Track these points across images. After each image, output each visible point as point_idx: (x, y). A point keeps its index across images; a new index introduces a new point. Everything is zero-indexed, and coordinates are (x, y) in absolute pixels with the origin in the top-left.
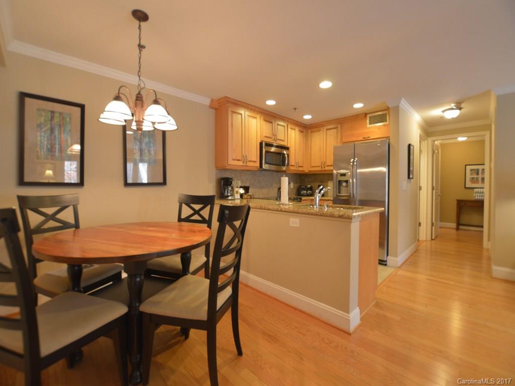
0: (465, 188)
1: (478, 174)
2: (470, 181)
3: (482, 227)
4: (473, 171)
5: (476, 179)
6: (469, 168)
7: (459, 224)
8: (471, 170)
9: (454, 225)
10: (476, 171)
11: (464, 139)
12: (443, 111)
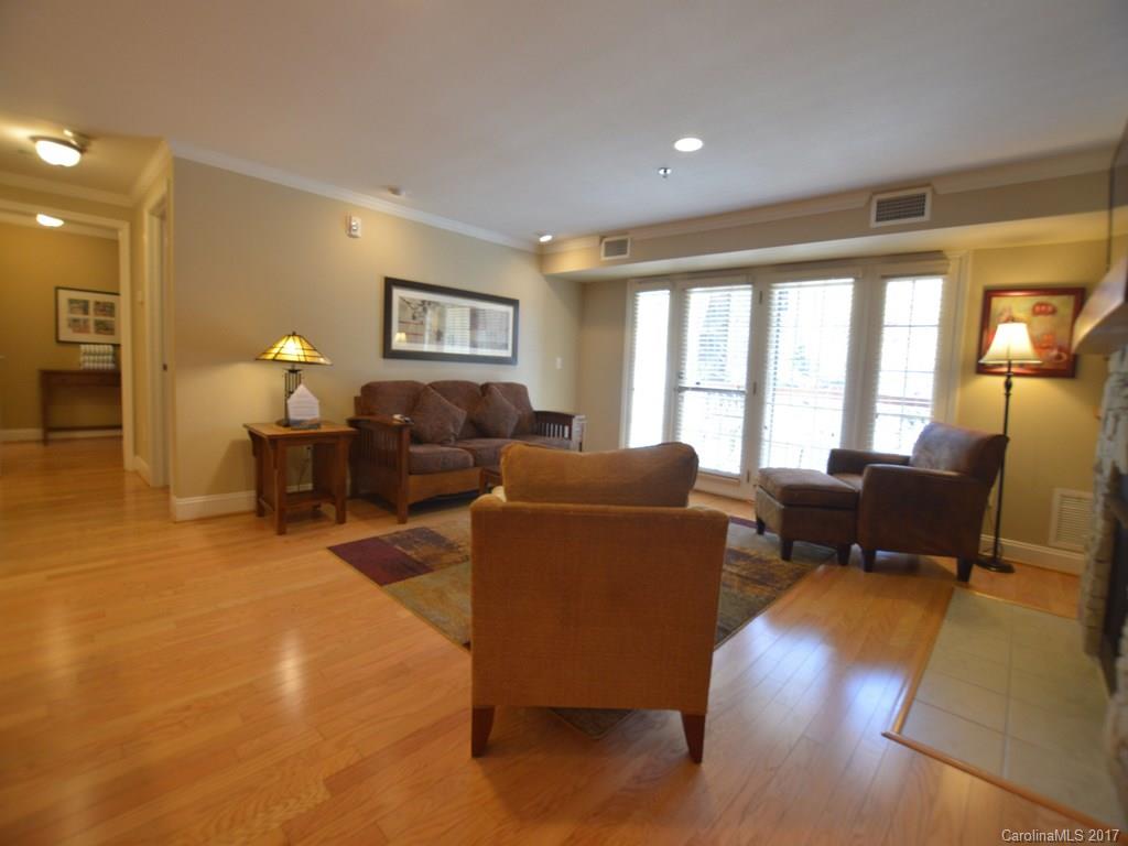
0: (58, 342)
1: (85, 311)
2: (70, 326)
3: (119, 427)
4: (75, 305)
5: (82, 323)
6: (64, 296)
7: (48, 428)
8: (71, 301)
9: (35, 433)
10: (82, 304)
11: (56, 223)
12: (35, 139)
